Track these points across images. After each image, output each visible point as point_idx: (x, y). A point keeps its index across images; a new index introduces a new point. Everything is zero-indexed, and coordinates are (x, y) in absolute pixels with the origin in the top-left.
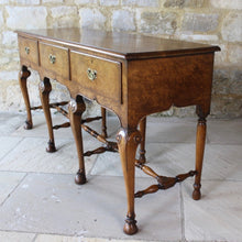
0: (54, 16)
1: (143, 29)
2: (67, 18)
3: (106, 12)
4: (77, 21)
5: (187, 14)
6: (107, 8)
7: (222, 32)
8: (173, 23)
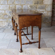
0: (11, 7)
1: (30, 9)
2: (13, 7)
3: (22, 6)
4: (15, 8)
5: (39, 6)
6: (22, 5)
7: (46, 9)
8: (36, 8)
